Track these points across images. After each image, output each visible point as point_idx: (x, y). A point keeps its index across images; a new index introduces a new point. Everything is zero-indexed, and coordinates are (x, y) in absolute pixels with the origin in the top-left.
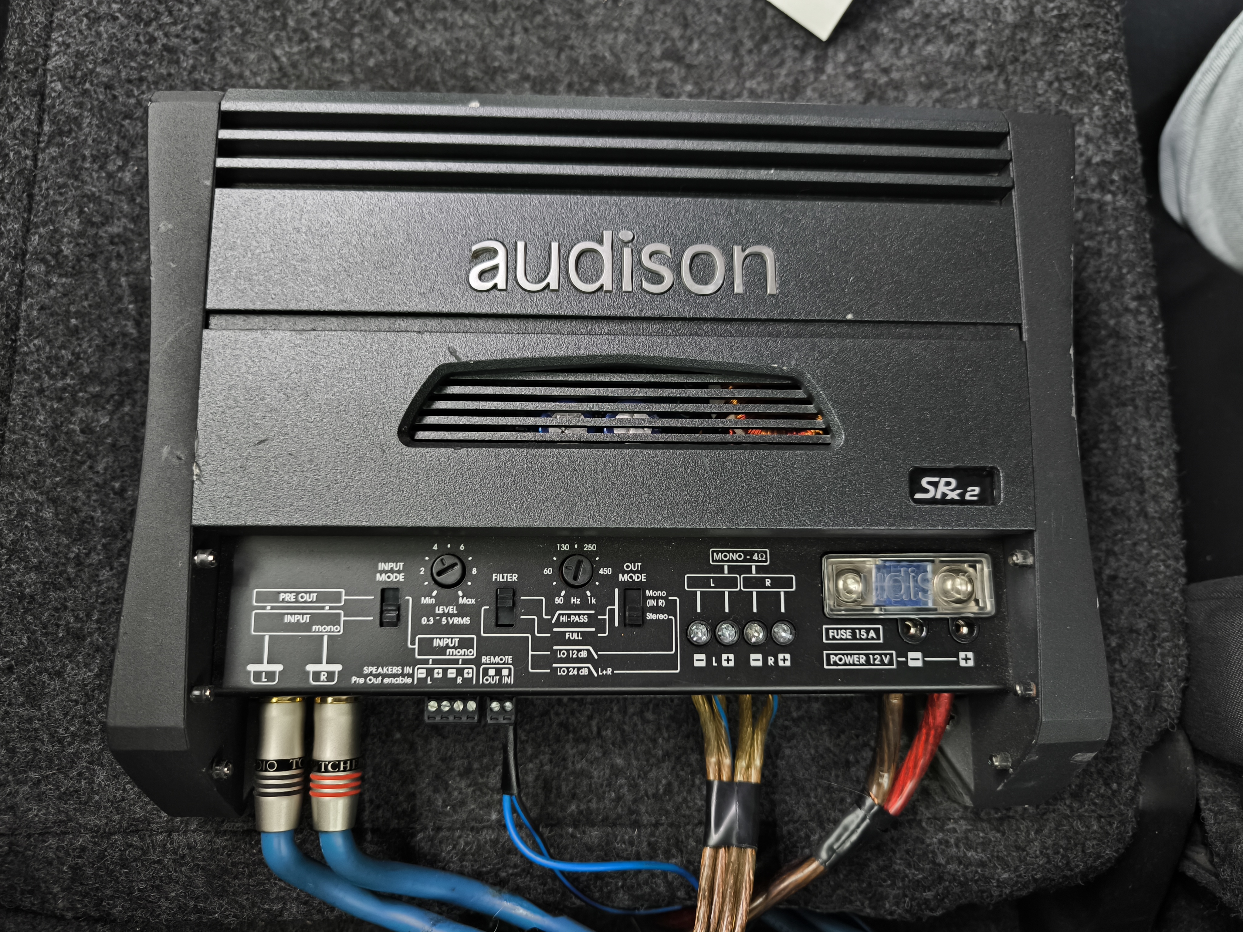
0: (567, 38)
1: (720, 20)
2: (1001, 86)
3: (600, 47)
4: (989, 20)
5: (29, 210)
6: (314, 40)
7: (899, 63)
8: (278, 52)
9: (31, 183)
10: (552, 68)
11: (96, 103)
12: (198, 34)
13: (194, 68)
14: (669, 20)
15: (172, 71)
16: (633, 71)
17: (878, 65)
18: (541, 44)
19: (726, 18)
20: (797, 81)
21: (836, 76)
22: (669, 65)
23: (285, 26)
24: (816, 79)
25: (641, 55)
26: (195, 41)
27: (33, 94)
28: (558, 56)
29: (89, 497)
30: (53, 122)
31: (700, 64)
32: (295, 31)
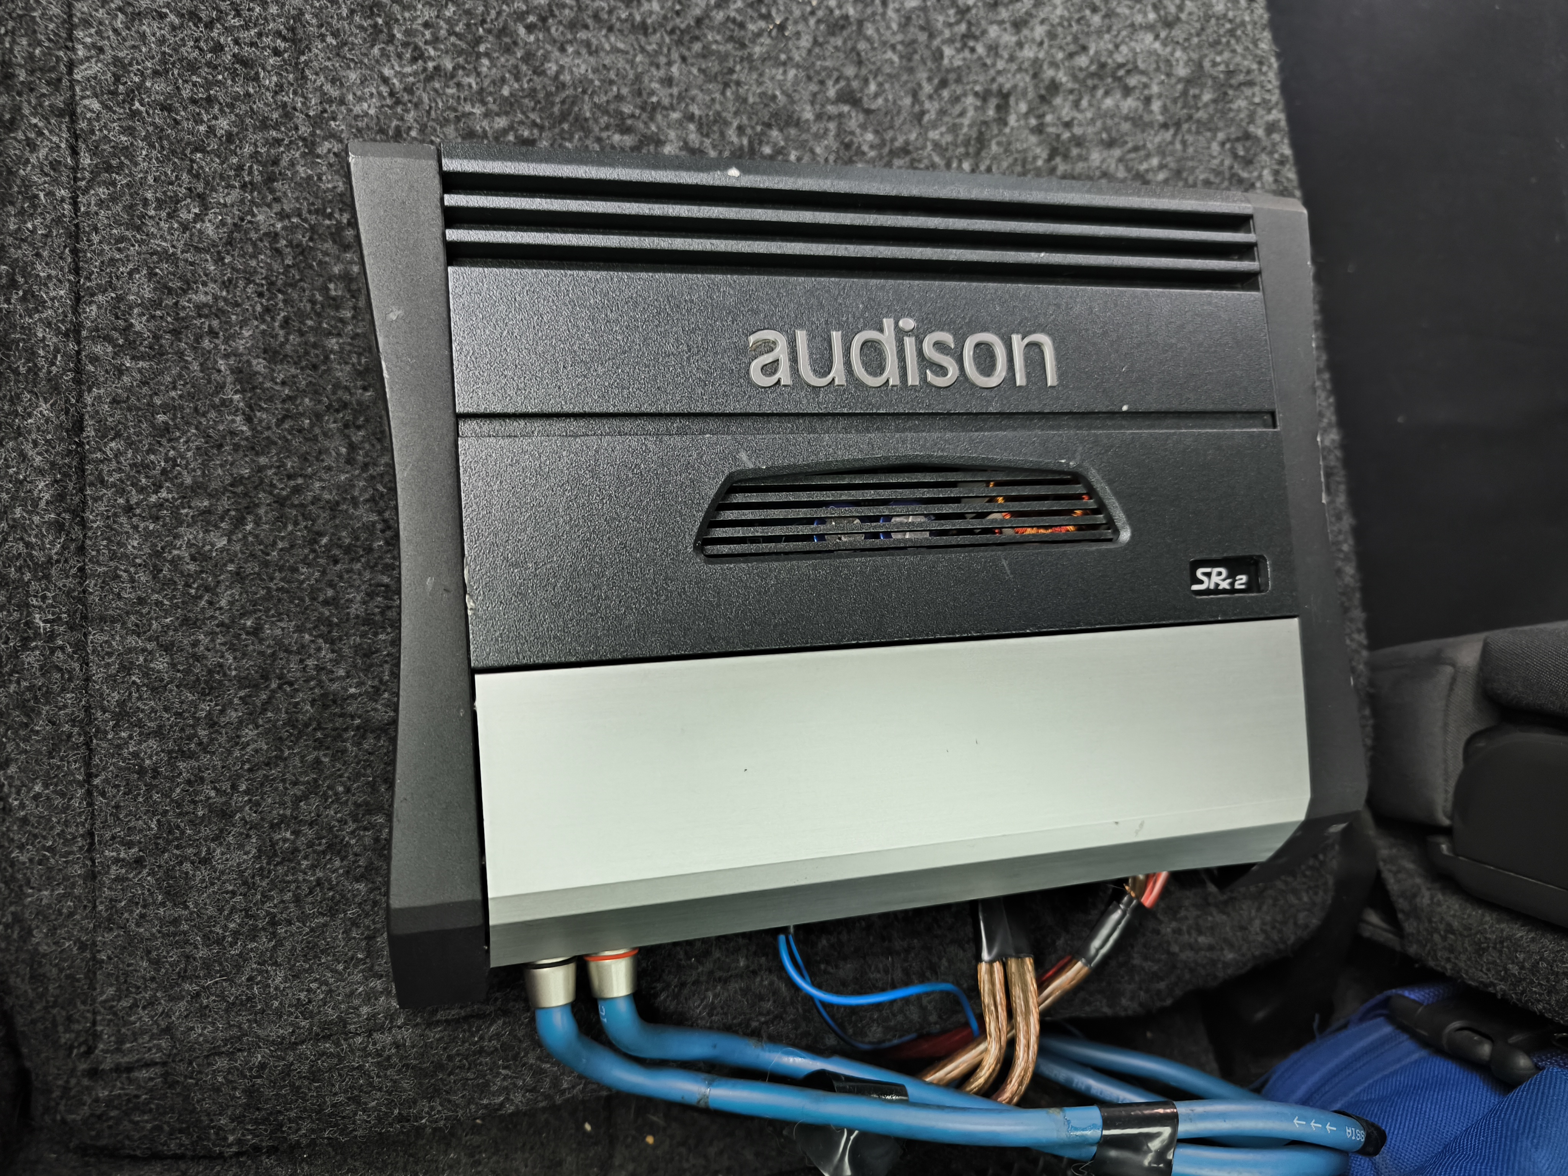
0: (731, 71)
1: (896, 59)
2: (1178, 146)
3: (769, 84)
4: (1161, 73)
5: (77, 271)
6: (430, 58)
7: (1079, 116)
8: (387, 72)
9: (75, 235)
10: (718, 107)
11: (150, 129)
12: (281, 44)
13: (279, 88)
14: (842, 55)
15: (251, 90)
16: (808, 114)
17: (1059, 119)
18: (702, 76)
19: (901, 57)
20: (981, 133)
21: (1019, 128)
22: (846, 108)
23: (391, 38)
24: (1000, 131)
25: (814, 95)
26: (276, 52)
27: (61, 114)
28: (723, 93)
29: (213, 641)
30: (95, 152)
31: (879, 109)
32: (405, 45)
